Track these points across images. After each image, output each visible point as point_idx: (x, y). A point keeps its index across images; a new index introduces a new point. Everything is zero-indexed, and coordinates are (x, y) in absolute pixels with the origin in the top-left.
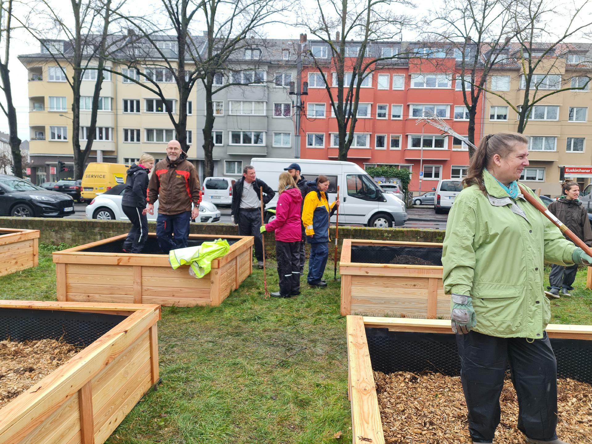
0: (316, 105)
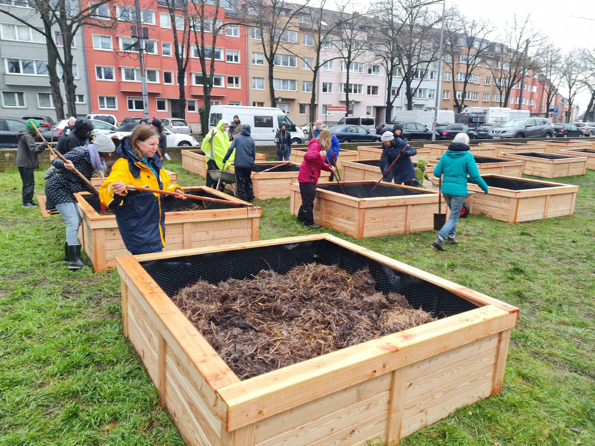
0: (101, 37)
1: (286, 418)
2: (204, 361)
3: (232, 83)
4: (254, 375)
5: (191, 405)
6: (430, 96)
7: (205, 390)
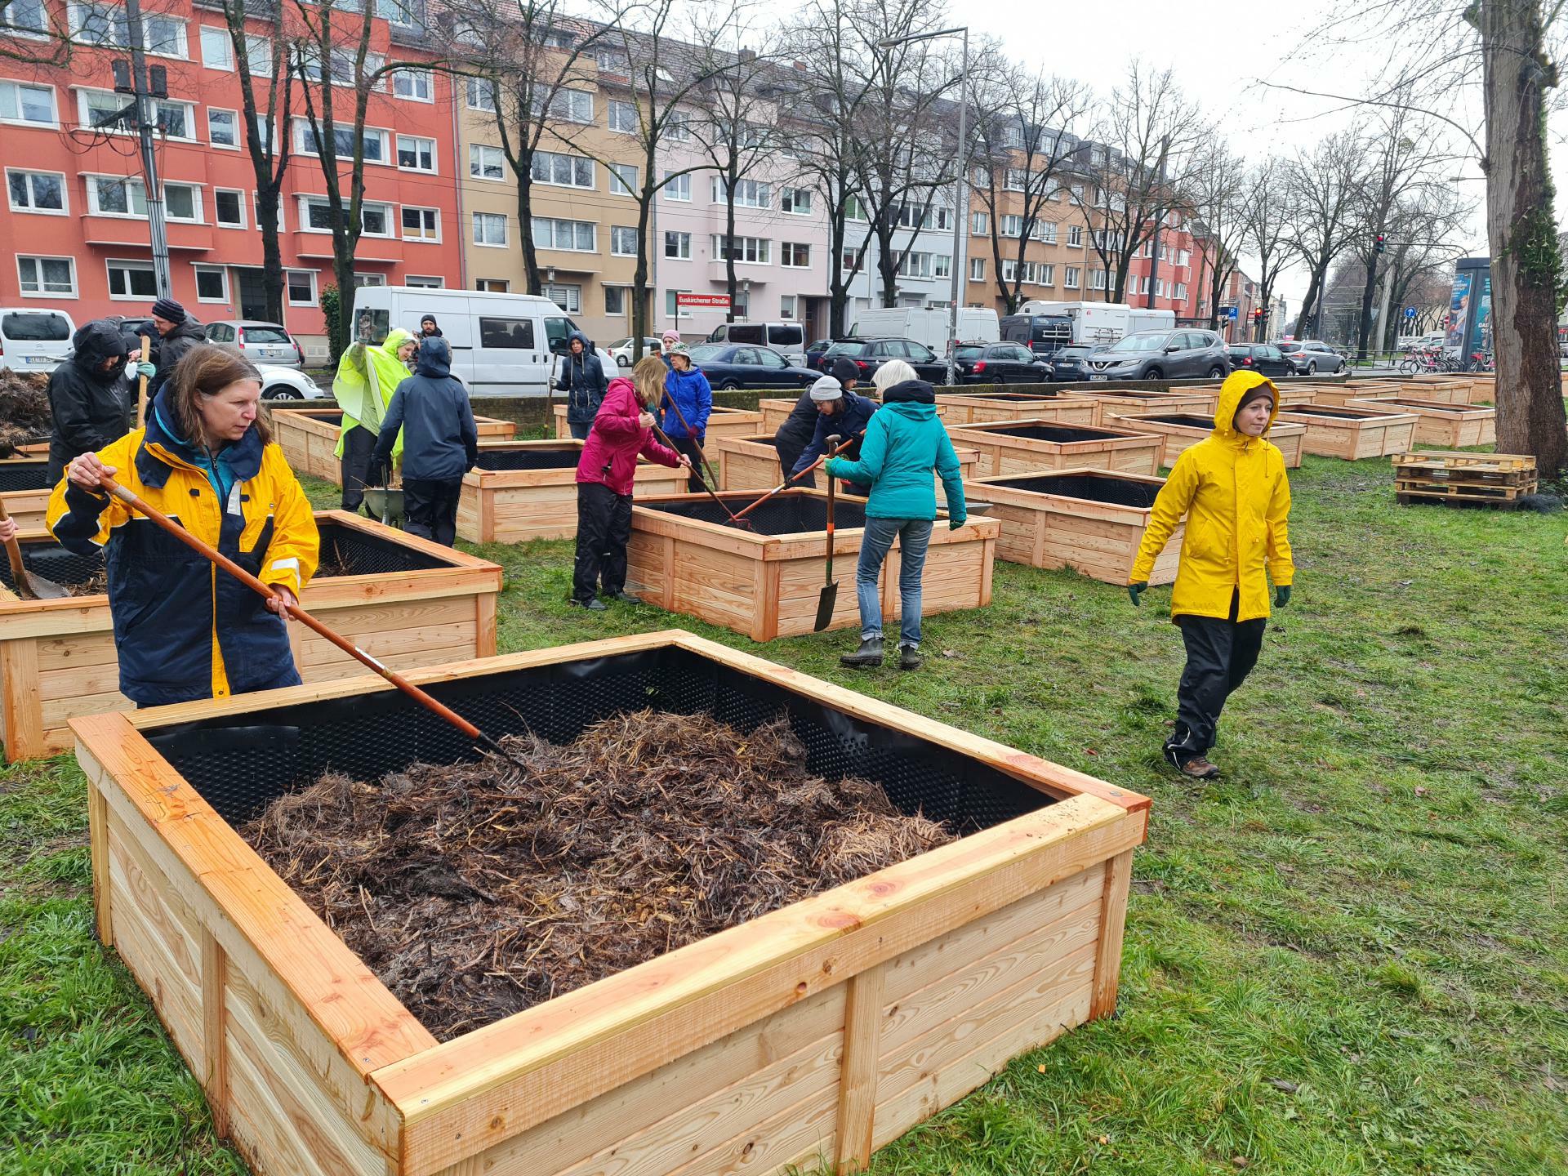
0: (23, 86)
1: (567, 1130)
2: (336, 997)
3: (418, 226)
4: (483, 1023)
5: (302, 1121)
6: (938, 271)
7: (339, 1074)
